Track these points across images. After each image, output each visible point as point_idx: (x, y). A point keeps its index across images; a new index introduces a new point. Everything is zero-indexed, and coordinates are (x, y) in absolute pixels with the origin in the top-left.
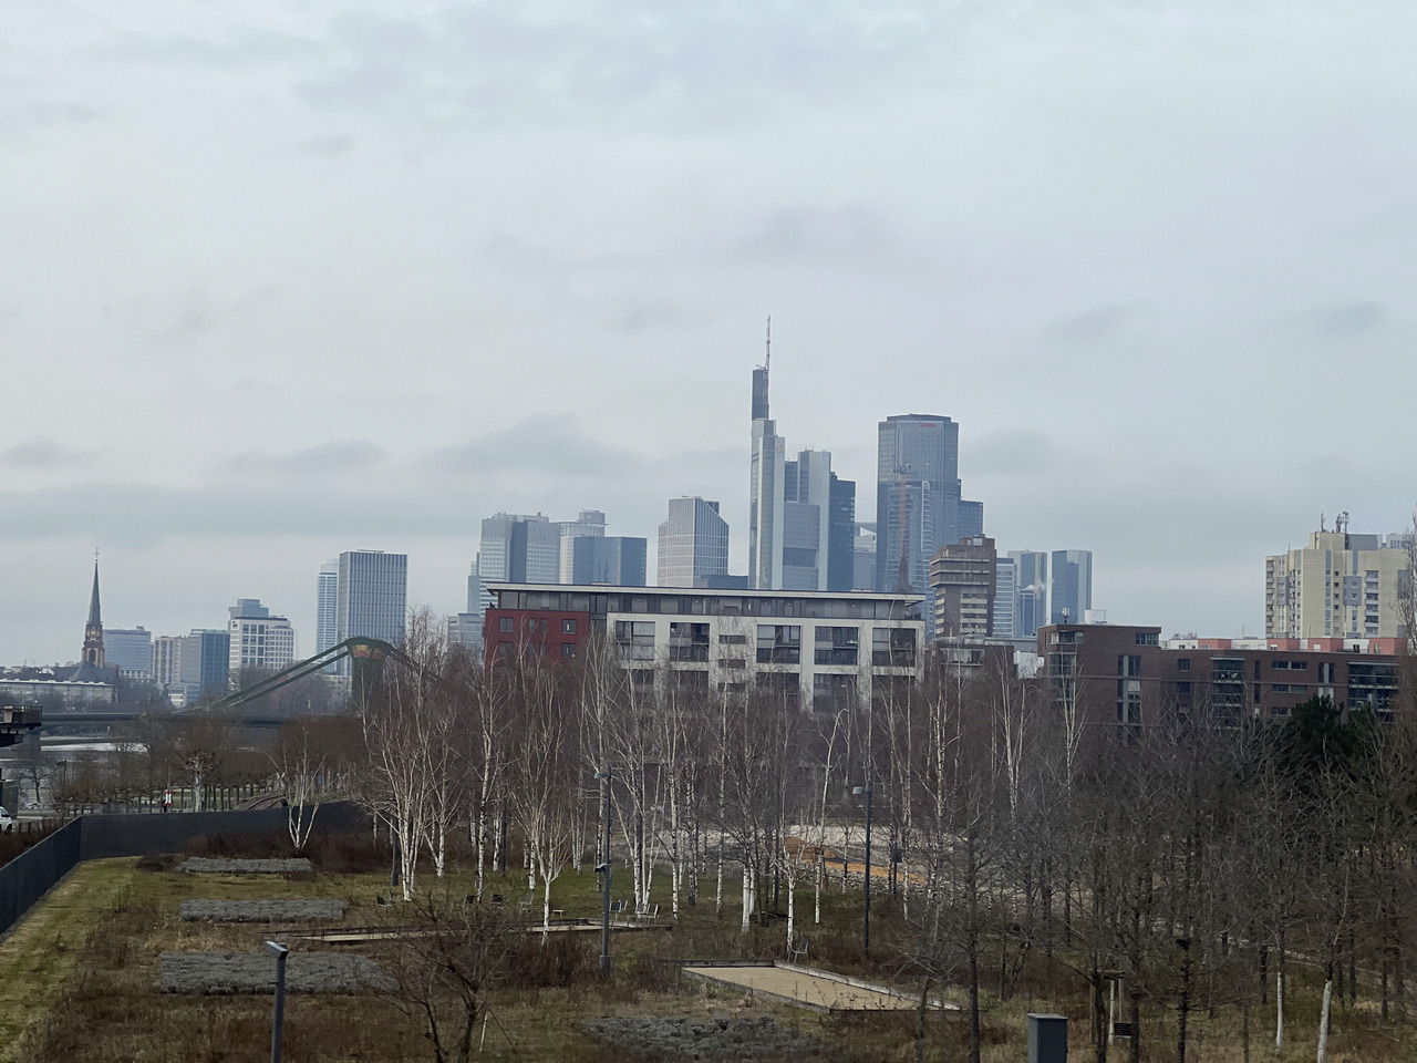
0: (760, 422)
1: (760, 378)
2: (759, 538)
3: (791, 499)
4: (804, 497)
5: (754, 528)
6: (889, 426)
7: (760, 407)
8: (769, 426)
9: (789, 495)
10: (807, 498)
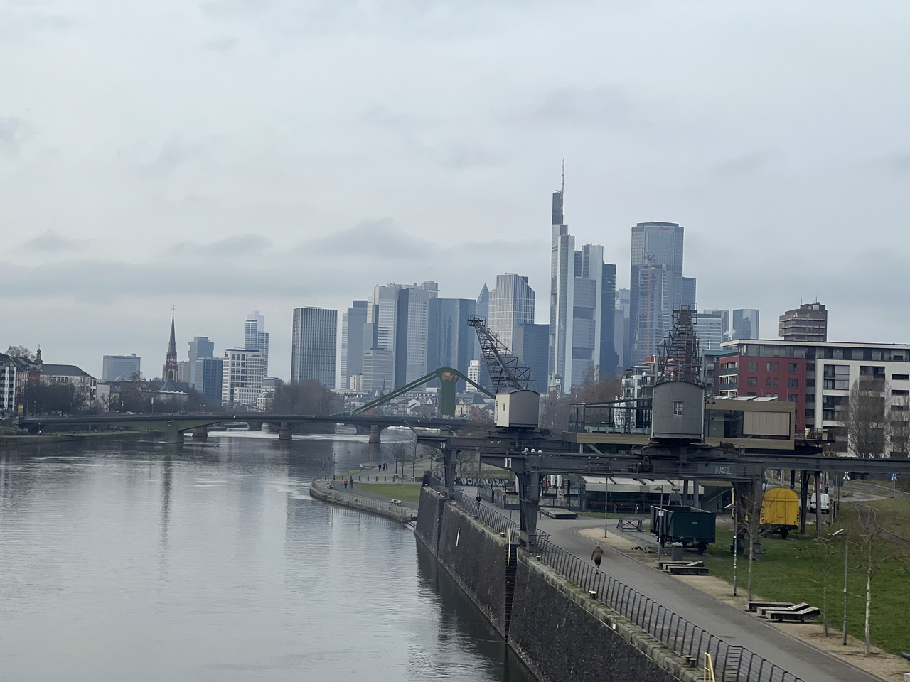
0: (558, 226)
1: (558, 199)
2: (558, 301)
3: (578, 276)
4: (586, 275)
5: (554, 294)
6: (639, 229)
7: (557, 217)
8: (564, 229)
9: (577, 273)
10: (588, 275)
